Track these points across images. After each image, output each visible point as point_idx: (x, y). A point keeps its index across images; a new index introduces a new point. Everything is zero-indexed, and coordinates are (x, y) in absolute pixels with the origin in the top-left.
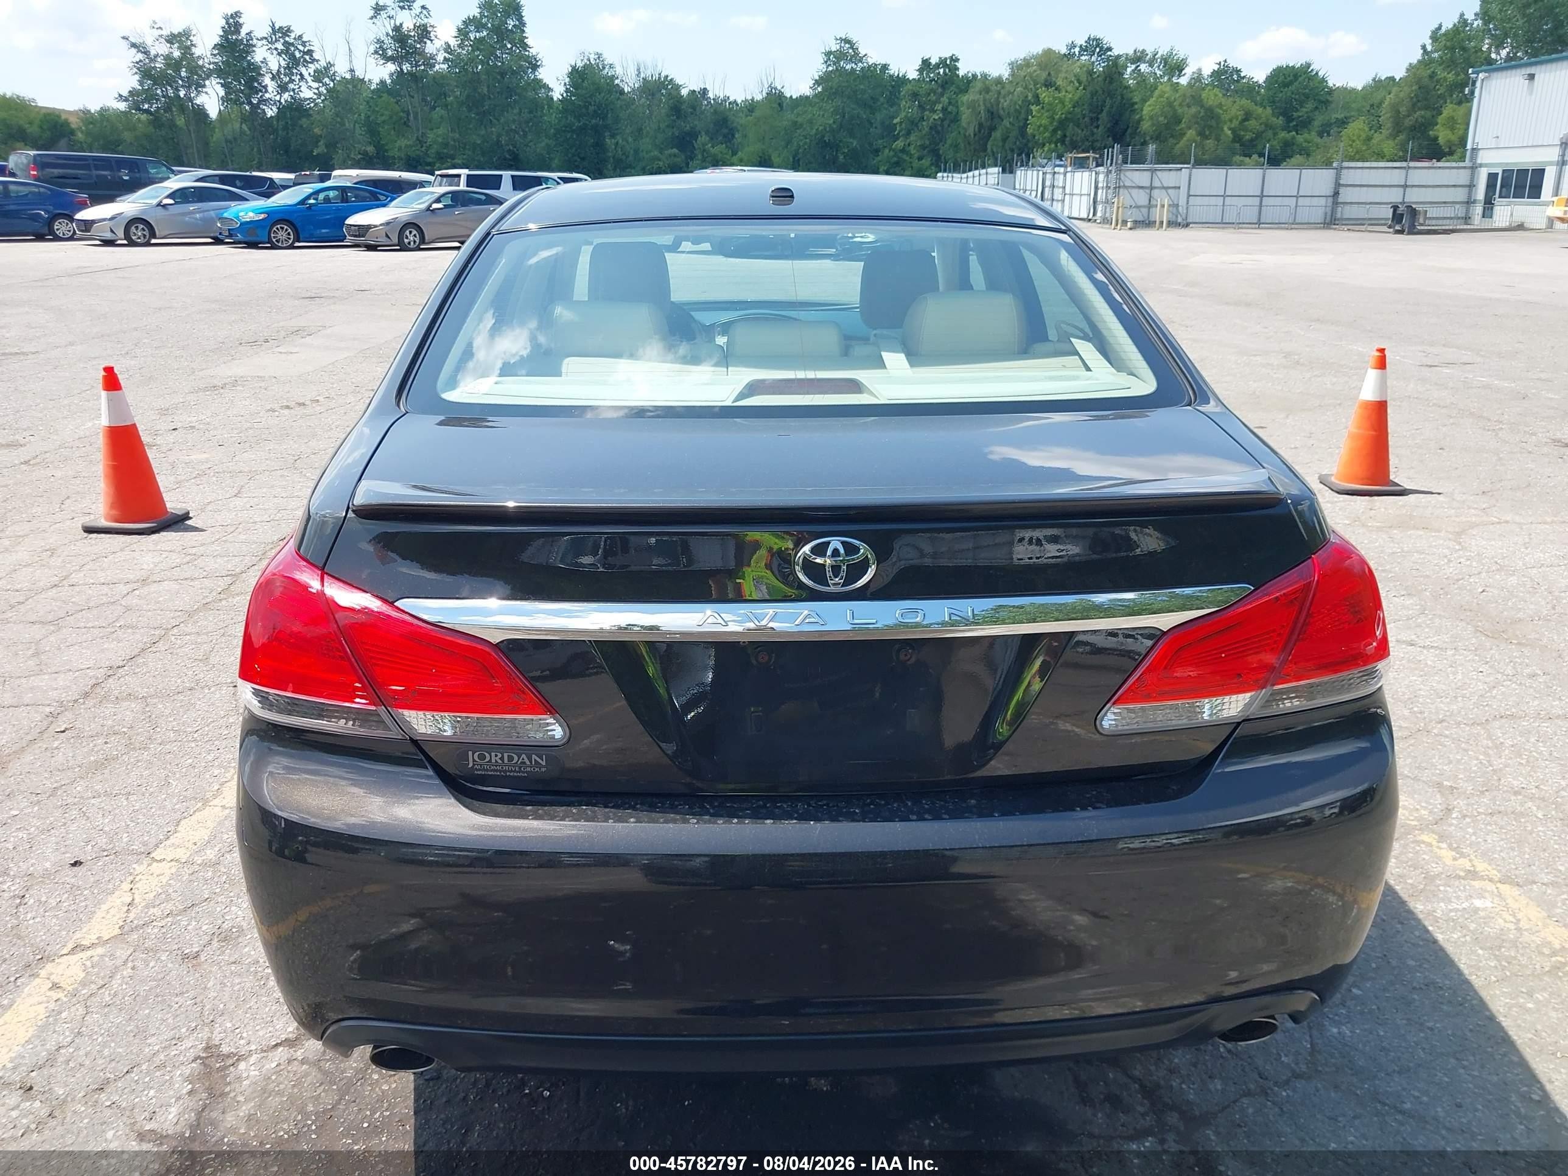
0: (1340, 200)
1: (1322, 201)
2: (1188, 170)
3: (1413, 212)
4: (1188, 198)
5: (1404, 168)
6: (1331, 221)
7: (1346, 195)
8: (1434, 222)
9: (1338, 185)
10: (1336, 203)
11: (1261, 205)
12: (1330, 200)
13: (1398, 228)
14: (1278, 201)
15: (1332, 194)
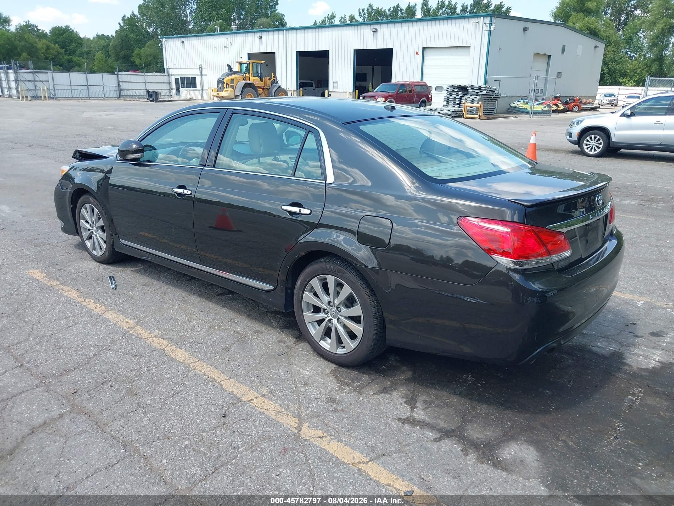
0: (121, 88)
1: (114, 88)
2: (51, 73)
3: (156, 93)
4: (54, 86)
5: (144, 75)
6: (120, 97)
7: (123, 86)
8: (164, 97)
9: (119, 82)
10: (120, 89)
11: (88, 90)
12: (117, 88)
13: (151, 99)
14: (96, 88)
15: (117, 85)
